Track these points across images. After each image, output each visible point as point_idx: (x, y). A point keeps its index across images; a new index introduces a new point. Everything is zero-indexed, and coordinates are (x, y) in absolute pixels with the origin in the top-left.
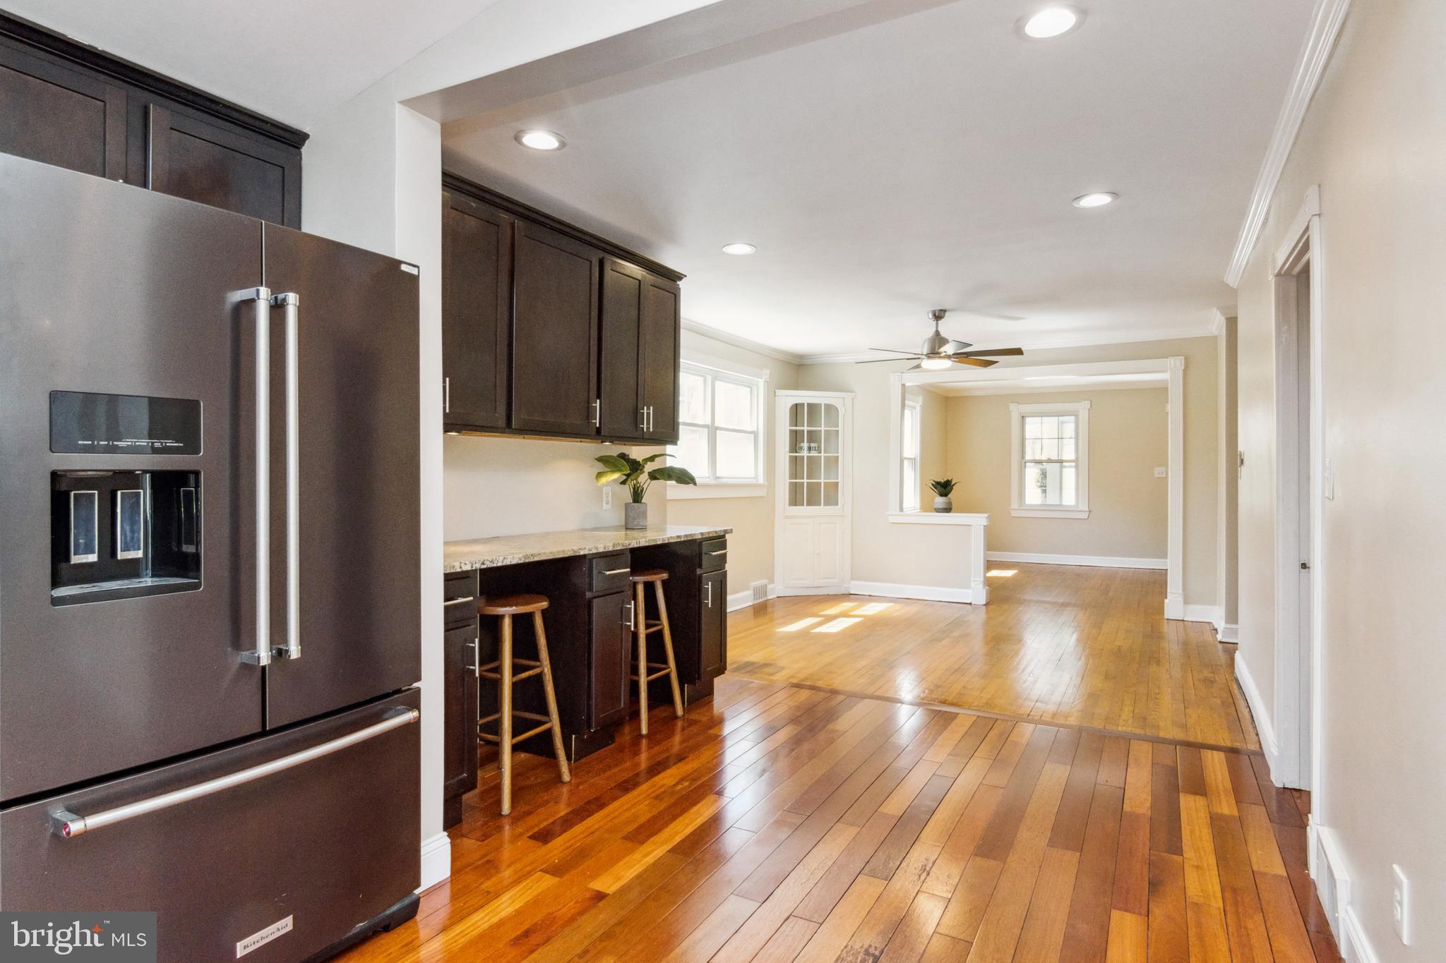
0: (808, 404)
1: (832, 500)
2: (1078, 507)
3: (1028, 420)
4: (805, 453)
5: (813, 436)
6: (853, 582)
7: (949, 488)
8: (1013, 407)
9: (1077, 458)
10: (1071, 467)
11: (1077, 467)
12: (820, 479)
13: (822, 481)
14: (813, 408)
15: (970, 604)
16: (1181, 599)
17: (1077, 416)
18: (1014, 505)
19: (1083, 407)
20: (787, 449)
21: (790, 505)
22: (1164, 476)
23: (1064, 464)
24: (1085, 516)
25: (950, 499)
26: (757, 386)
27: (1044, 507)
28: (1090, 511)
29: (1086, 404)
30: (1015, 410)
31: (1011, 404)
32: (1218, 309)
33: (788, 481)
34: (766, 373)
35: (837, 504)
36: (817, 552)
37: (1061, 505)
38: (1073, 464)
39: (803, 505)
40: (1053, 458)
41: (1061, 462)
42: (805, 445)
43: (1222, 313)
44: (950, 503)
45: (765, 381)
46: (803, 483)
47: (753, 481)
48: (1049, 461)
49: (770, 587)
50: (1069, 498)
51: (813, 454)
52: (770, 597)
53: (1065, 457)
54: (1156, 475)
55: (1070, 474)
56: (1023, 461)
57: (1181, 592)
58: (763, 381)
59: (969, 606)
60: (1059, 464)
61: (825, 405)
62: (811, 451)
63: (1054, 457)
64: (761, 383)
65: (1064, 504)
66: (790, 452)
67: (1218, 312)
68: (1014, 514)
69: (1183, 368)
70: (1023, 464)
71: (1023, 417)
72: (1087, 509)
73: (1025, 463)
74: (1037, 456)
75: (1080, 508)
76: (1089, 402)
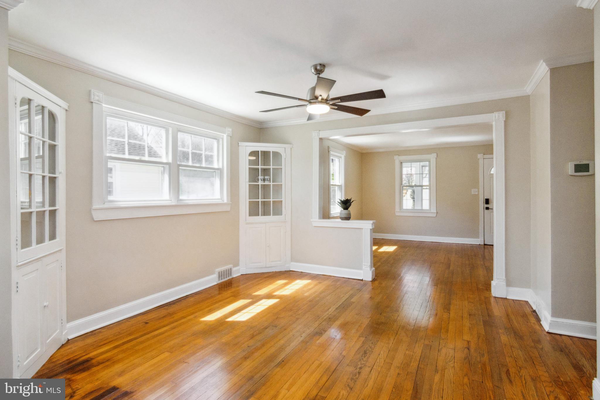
0: (261, 151)
1: (278, 212)
2: (431, 210)
3: (404, 164)
4: (260, 183)
5: (266, 172)
6: (293, 263)
7: (348, 204)
8: (396, 157)
9: (430, 184)
10: (427, 189)
11: (430, 189)
12: (270, 199)
13: (271, 200)
14: (266, 154)
15: (362, 280)
16: (504, 283)
17: (430, 162)
18: (397, 209)
19: (433, 157)
20: (247, 180)
21: (250, 215)
22: (477, 193)
23: (423, 187)
24: (434, 215)
25: (349, 211)
26: (223, 139)
27: (413, 210)
29: (434, 155)
30: (397, 159)
31: (395, 156)
32: (544, 61)
33: (248, 200)
34: (229, 130)
35: (281, 215)
36: (268, 245)
37: (422, 210)
38: (428, 187)
39: (259, 216)
41: (422, 186)
42: (260, 177)
43: (547, 65)
44: (349, 214)
45: (227, 136)
46: (259, 201)
47: (220, 201)
48: (416, 186)
49: (234, 269)
50: (426, 205)
51: (267, 183)
52: (234, 276)
53: (424, 184)
54: (473, 193)
55: (426, 193)
56: (402, 186)
57: (504, 278)
58: (226, 135)
59: (361, 282)
60: (421, 187)
61: (273, 152)
62: (266, 181)
63: (418, 184)
64: (225, 136)
65: (423, 209)
66: (250, 182)
67: (544, 64)
69: (504, 120)
71: (401, 163)
72: (436, 212)
73: (403, 187)
74: (409, 183)
75: (432, 211)
76: (436, 154)
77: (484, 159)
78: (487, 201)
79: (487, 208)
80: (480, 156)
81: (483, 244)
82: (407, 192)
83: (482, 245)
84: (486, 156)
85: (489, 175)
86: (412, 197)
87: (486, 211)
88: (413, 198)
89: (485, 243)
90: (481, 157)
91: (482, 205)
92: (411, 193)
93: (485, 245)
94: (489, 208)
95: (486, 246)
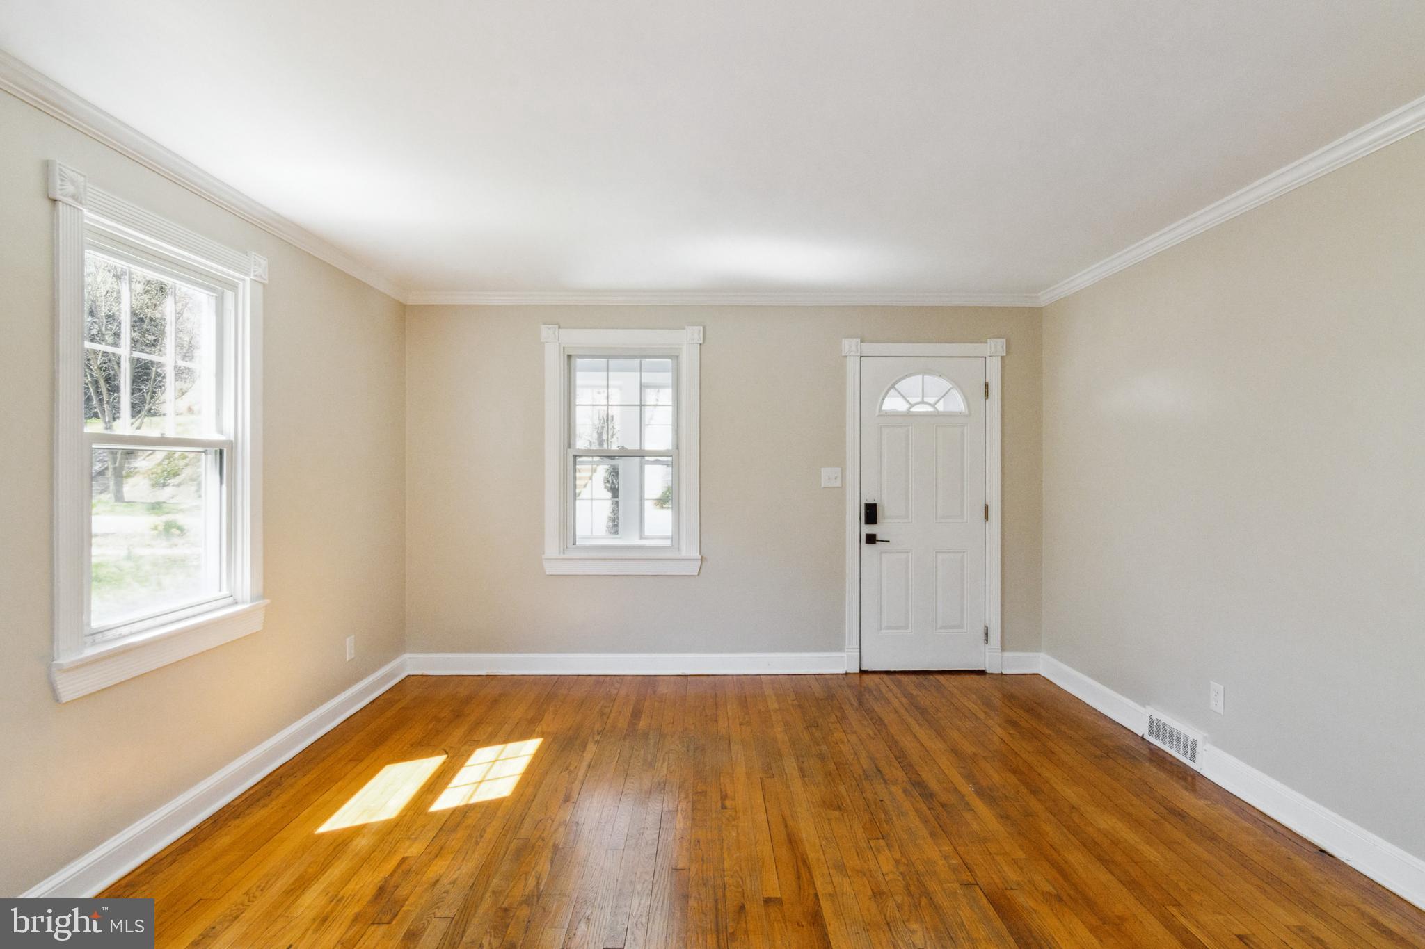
2: (679, 550)
3: (579, 362)
8: (546, 332)
9: (677, 446)
10: (660, 462)
11: (675, 466)
17: (676, 358)
18: (552, 547)
19: (687, 340)
22: (838, 484)
23: (650, 458)
24: (693, 569)
28: (702, 559)
30: (553, 341)
31: (543, 327)
37: (645, 548)
38: (669, 459)
40: (629, 447)
41: (644, 455)
48: (622, 453)
50: (658, 533)
53: (652, 446)
54: (825, 483)
55: (656, 478)
56: (571, 453)
60: (638, 459)
63: (632, 445)
68: (550, 569)
70: (571, 459)
71: (569, 356)
72: (697, 556)
73: (575, 457)
74: (601, 444)
75: (684, 554)
76: (702, 328)
77: (861, 357)
78: (871, 513)
79: (871, 539)
80: (849, 346)
81: (858, 671)
82: (592, 475)
83: (855, 674)
84: (868, 348)
85: (879, 416)
86: (608, 485)
87: (867, 548)
88: (614, 491)
89: (863, 668)
90: (853, 348)
91: (854, 526)
92: (607, 474)
93: (863, 672)
94: (878, 538)
95: (865, 677)
